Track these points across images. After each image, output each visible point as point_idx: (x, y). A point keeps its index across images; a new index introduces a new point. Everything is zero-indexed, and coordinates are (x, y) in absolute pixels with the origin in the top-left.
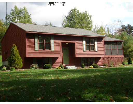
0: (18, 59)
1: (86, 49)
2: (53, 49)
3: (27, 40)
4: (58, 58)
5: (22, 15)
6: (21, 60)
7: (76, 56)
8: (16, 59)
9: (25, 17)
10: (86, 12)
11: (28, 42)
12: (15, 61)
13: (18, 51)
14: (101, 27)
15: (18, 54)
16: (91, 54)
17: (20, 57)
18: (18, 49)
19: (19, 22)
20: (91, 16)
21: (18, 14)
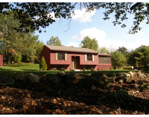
0: (45, 65)
1: (87, 60)
2: (66, 59)
3: (51, 53)
4: (69, 65)
5: (55, 41)
6: (47, 65)
7: (81, 64)
8: (44, 65)
9: (57, 42)
10: (94, 38)
11: (52, 55)
12: (43, 66)
13: (45, 60)
14: (104, 48)
15: (45, 62)
16: (90, 63)
17: (46, 64)
18: (45, 59)
19: (54, 45)
20: (97, 41)
21: (54, 40)
